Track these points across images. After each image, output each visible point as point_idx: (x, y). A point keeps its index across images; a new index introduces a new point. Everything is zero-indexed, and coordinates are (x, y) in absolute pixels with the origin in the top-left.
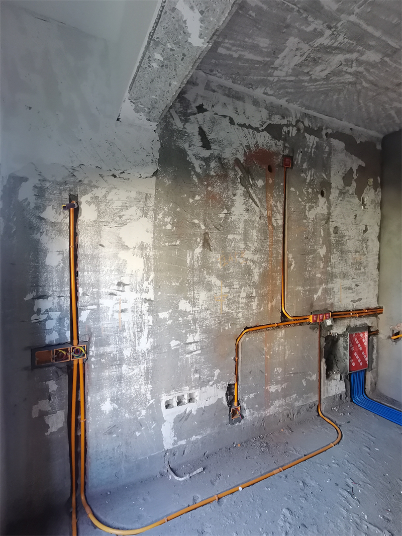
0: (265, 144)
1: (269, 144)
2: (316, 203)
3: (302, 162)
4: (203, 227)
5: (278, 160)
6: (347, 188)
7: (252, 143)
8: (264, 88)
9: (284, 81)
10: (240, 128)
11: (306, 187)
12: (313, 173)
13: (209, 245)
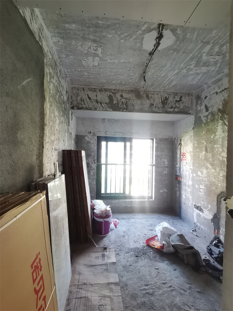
4: (205, 143)
10: (220, 93)
13: (207, 150)
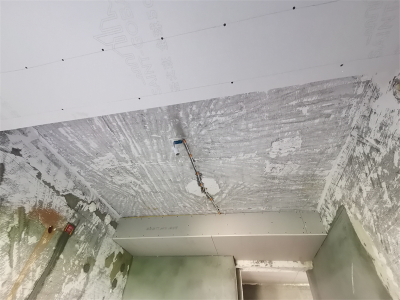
0: (58, 206)
1: (61, 208)
2: (76, 276)
3: (81, 234)
5: (62, 225)
6: (106, 269)
7: (47, 200)
8: (79, 169)
9: (96, 173)
10: (44, 184)
11: (74, 258)
12: (86, 246)
